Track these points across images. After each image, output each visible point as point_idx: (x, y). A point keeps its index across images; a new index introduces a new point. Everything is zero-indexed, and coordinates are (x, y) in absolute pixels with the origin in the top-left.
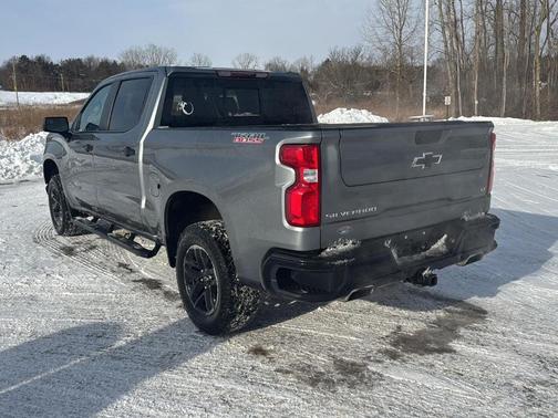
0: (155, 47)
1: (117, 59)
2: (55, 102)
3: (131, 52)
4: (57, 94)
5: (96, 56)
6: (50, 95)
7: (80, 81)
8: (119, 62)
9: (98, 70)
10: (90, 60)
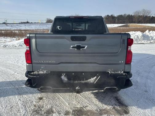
0: (144, 10)
1: (132, 14)
2: (113, 27)
3: (137, 12)
4: (114, 24)
5: (126, 14)
6: (112, 25)
7: (121, 21)
8: (133, 15)
9: (126, 18)
10: (125, 15)
